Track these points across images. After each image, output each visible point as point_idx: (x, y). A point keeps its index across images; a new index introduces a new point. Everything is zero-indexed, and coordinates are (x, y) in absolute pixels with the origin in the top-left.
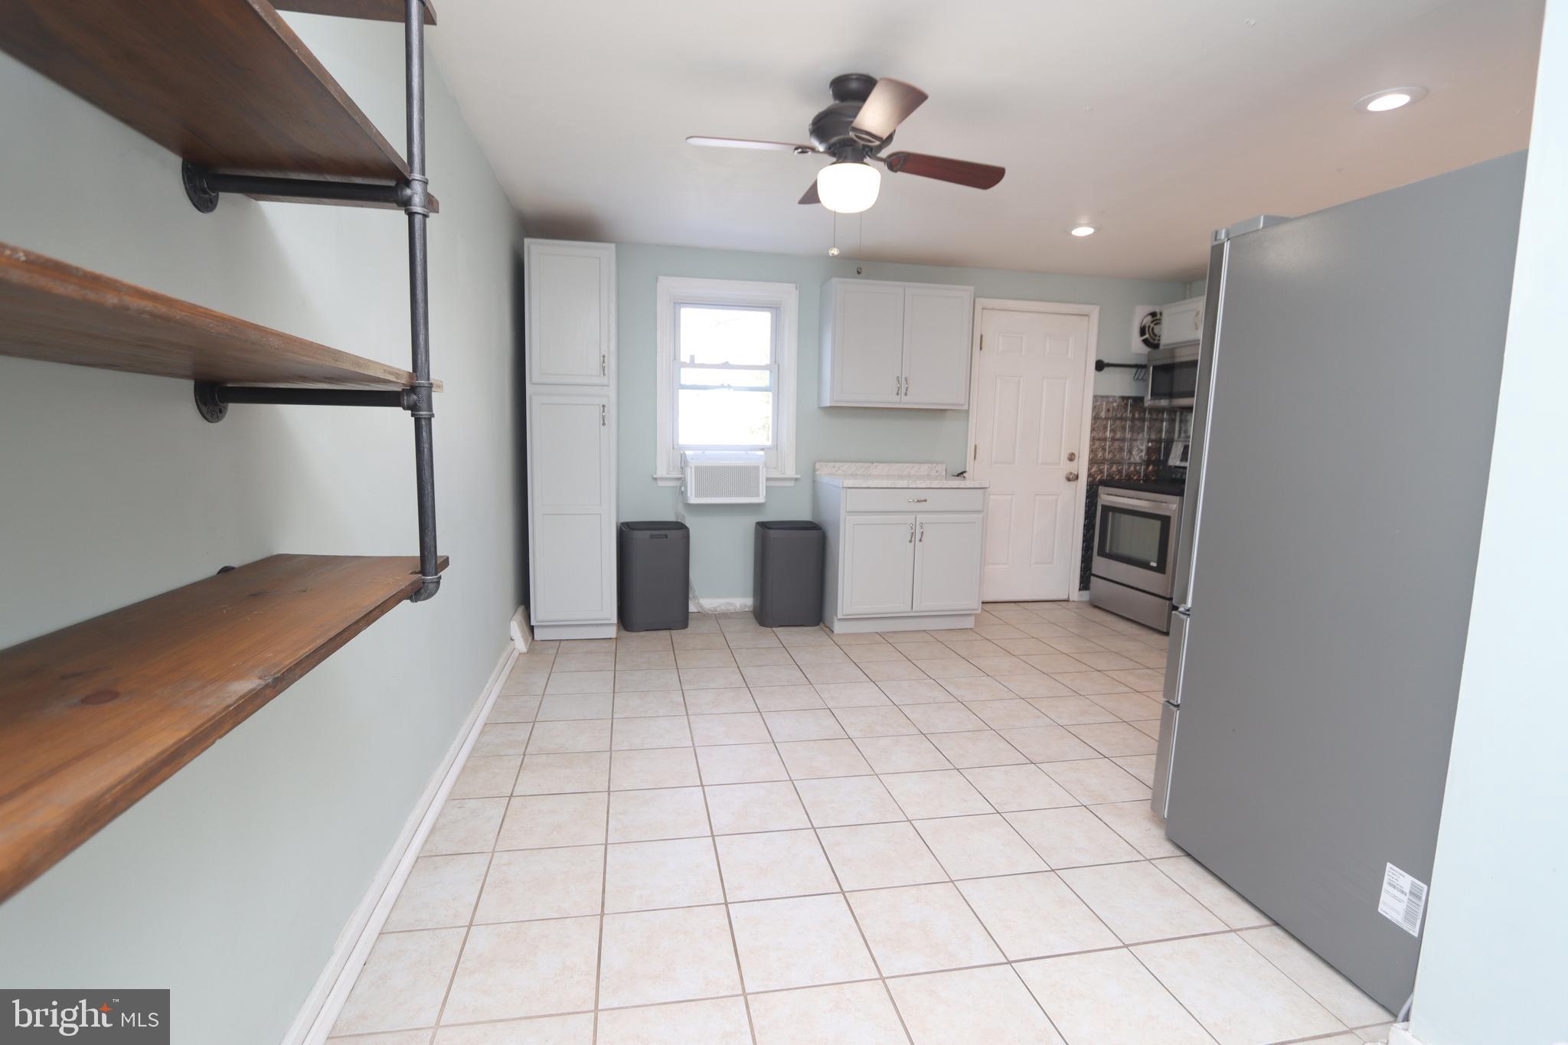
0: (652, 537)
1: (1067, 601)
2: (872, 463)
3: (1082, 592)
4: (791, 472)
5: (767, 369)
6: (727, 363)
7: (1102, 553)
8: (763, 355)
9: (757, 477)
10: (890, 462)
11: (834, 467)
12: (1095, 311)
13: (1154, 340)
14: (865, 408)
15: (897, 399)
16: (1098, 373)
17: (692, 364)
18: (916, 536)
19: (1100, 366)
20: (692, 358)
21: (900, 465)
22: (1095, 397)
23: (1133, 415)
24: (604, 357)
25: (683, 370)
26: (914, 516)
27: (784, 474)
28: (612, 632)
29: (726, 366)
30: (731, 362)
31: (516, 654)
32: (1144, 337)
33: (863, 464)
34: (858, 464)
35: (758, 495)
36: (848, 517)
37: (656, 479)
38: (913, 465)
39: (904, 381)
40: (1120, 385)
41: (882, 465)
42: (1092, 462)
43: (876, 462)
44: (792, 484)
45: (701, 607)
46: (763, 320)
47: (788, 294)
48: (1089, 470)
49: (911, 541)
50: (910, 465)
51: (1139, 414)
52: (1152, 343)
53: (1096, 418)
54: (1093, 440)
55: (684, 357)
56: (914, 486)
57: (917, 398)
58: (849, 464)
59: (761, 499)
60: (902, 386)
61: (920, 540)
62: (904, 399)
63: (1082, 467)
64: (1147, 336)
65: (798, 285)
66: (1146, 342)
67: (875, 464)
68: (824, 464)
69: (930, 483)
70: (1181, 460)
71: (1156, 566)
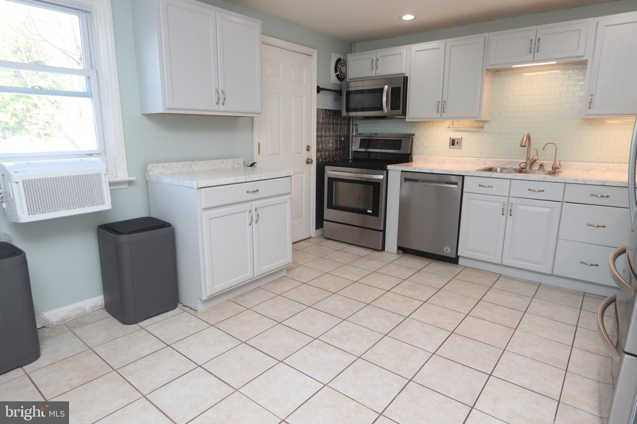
1: (310, 238)
2: (191, 161)
3: (318, 230)
7: (330, 206)
9: (100, 185)
11: (164, 167)
12: (315, 53)
13: (341, 75)
15: (217, 108)
16: (318, 94)
18: (253, 219)
19: (319, 90)
21: (214, 161)
22: (317, 109)
23: (333, 121)
26: (251, 204)
27: (121, 177)
32: (337, 74)
33: (187, 162)
34: (183, 163)
35: (103, 203)
36: (203, 214)
38: (223, 160)
40: (328, 102)
41: (200, 162)
42: (318, 151)
44: (126, 186)
48: (317, 155)
51: (336, 121)
52: (341, 77)
53: (318, 123)
54: (317, 137)
56: (250, 180)
58: (175, 164)
59: (107, 206)
61: (256, 222)
62: (222, 108)
63: (313, 154)
64: (338, 73)
66: (337, 76)
67: (195, 162)
68: (155, 164)
69: (260, 176)
70: (360, 148)
71: (371, 212)
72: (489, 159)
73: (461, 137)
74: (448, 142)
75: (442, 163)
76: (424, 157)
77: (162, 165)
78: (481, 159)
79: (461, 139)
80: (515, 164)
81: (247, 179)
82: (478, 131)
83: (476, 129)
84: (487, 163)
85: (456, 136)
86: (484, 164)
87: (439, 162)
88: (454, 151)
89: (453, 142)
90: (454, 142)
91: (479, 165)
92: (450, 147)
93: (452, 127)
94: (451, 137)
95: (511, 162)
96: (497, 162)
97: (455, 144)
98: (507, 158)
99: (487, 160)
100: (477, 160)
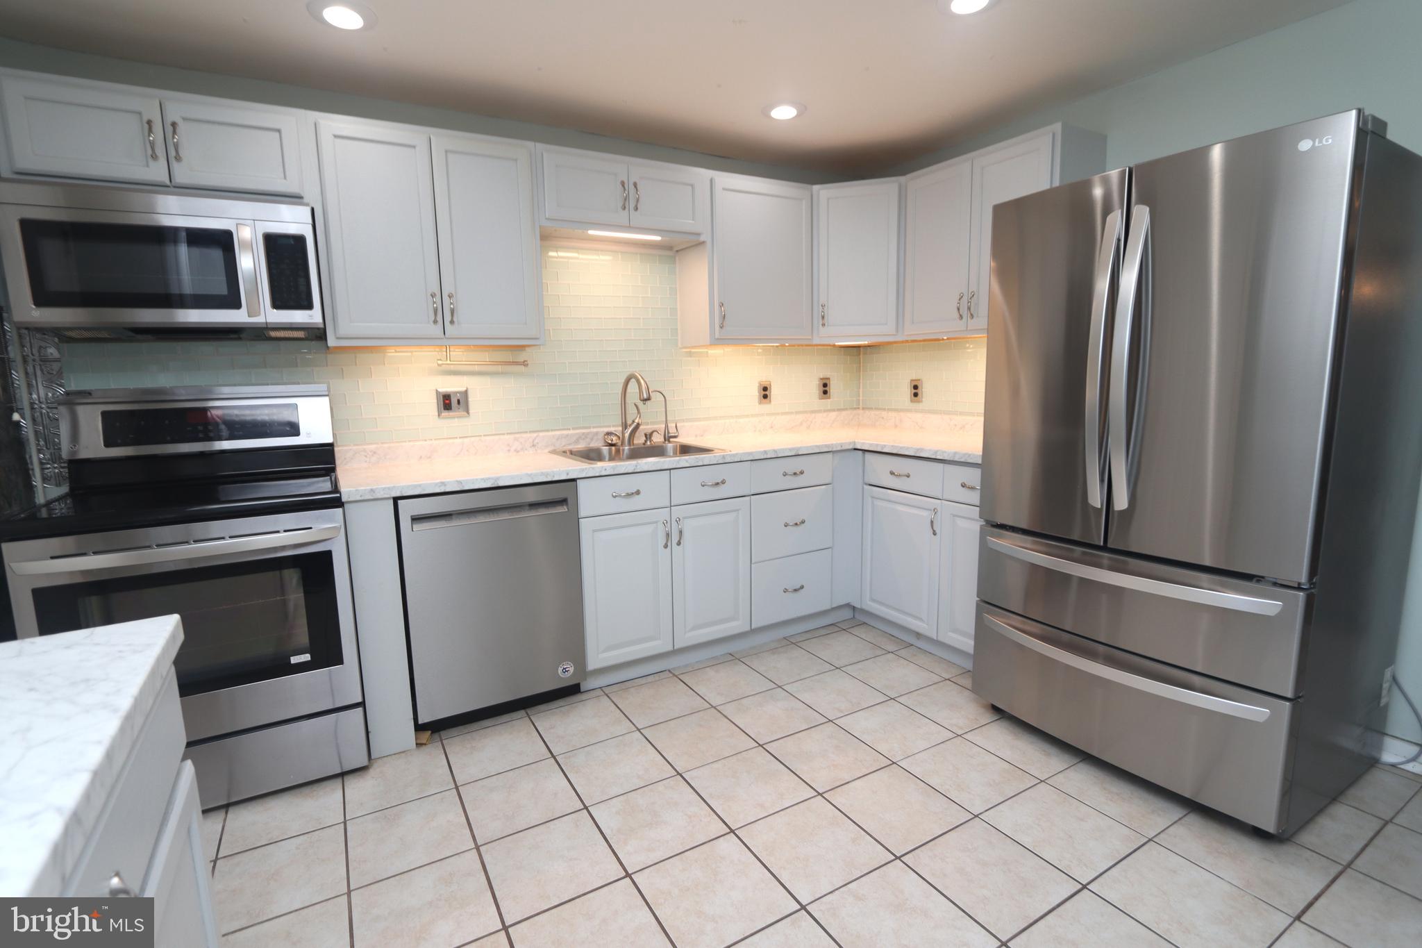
70: (108, 444)
71: (309, 659)
72: (541, 434)
73: (465, 389)
74: (432, 404)
75: (430, 457)
76: (373, 447)
78: (524, 435)
79: (466, 393)
80: (592, 439)
82: (503, 374)
83: (499, 368)
84: (538, 443)
85: (452, 385)
86: (533, 446)
87: (421, 457)
88: (453, 423)
89: (447, 402)
90: (450, 401)
91: (522, 449)
92: (439, 415)
93: (448, 362)
94: (440, 390)
95: (585, 436)
96: (558, 439)
97: (453, 405)
98: (573, 429)
99: (537, 436)
100: (516, 439)
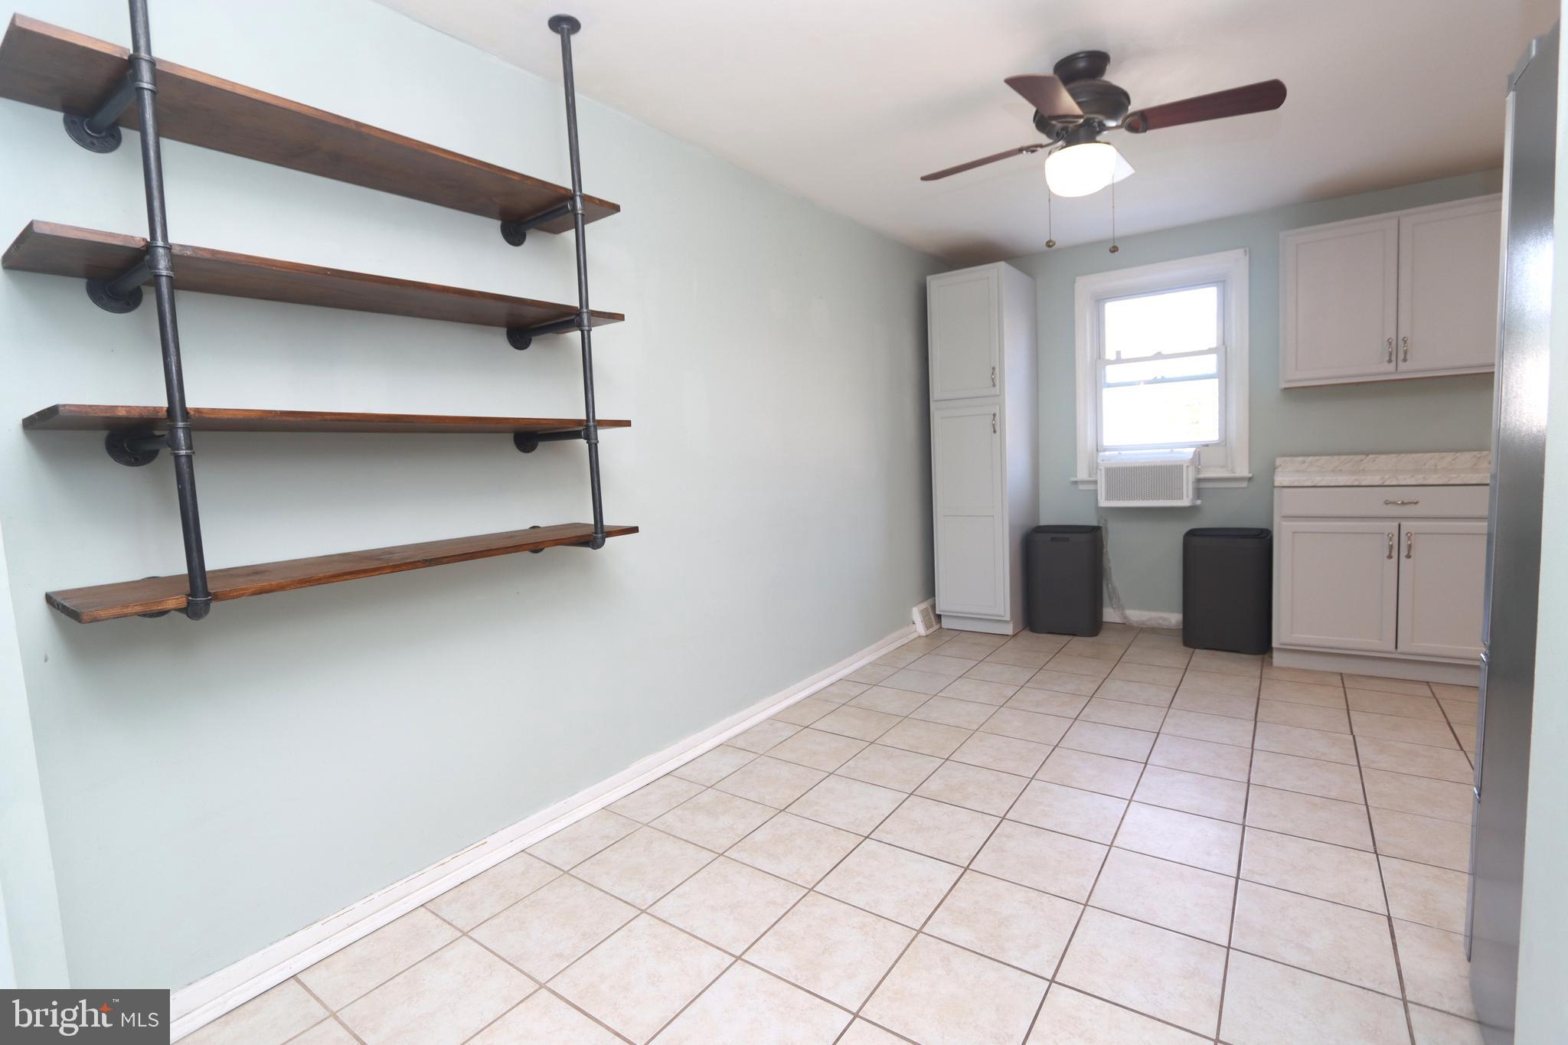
0: (1053, 539)
2: (1367, 454)
4: (1243, 471)
5: (1214, 353)
6: (1159, 353)
8: (1210, 337)
9: (1181, 478)
10: (1399, 452)
11: (1304, 462)
14: (1358, 384)
15: (1391, 367)
17: (1119, 360)
18: (1399, 549)
20: (1118, 353)
24: (994, 369)
25: (1109, 368)
26: (1396, 524)
27: (1234, 473)
28: (1009, 630)
29: (1158, 356)
30: (1165, 352)
31: (915, 635)
34: (1343, 458)
35: (1181, 498)
36: (1283, 523)
37: (1076, 483)
39: (1401, 343)
43: (1373, 454)
44: (1244, 484)
45: (1125, 617)
46: (1209, 295)
47: (1234, 262)
49: (1390, 557)
50: (1437, 455)
55: (1110, 355)
56: (1395, 483)
57: (1422, 362)
59: (1185, 502)
60: (1397, 350)
61: (1408, 556)
62: (1402, 366)
65: (1247, 249)
67: (1370, 456)
68: (1288, 459)
69: (1424, 478)
77: (1301, 459)
81: (1386, 480)
